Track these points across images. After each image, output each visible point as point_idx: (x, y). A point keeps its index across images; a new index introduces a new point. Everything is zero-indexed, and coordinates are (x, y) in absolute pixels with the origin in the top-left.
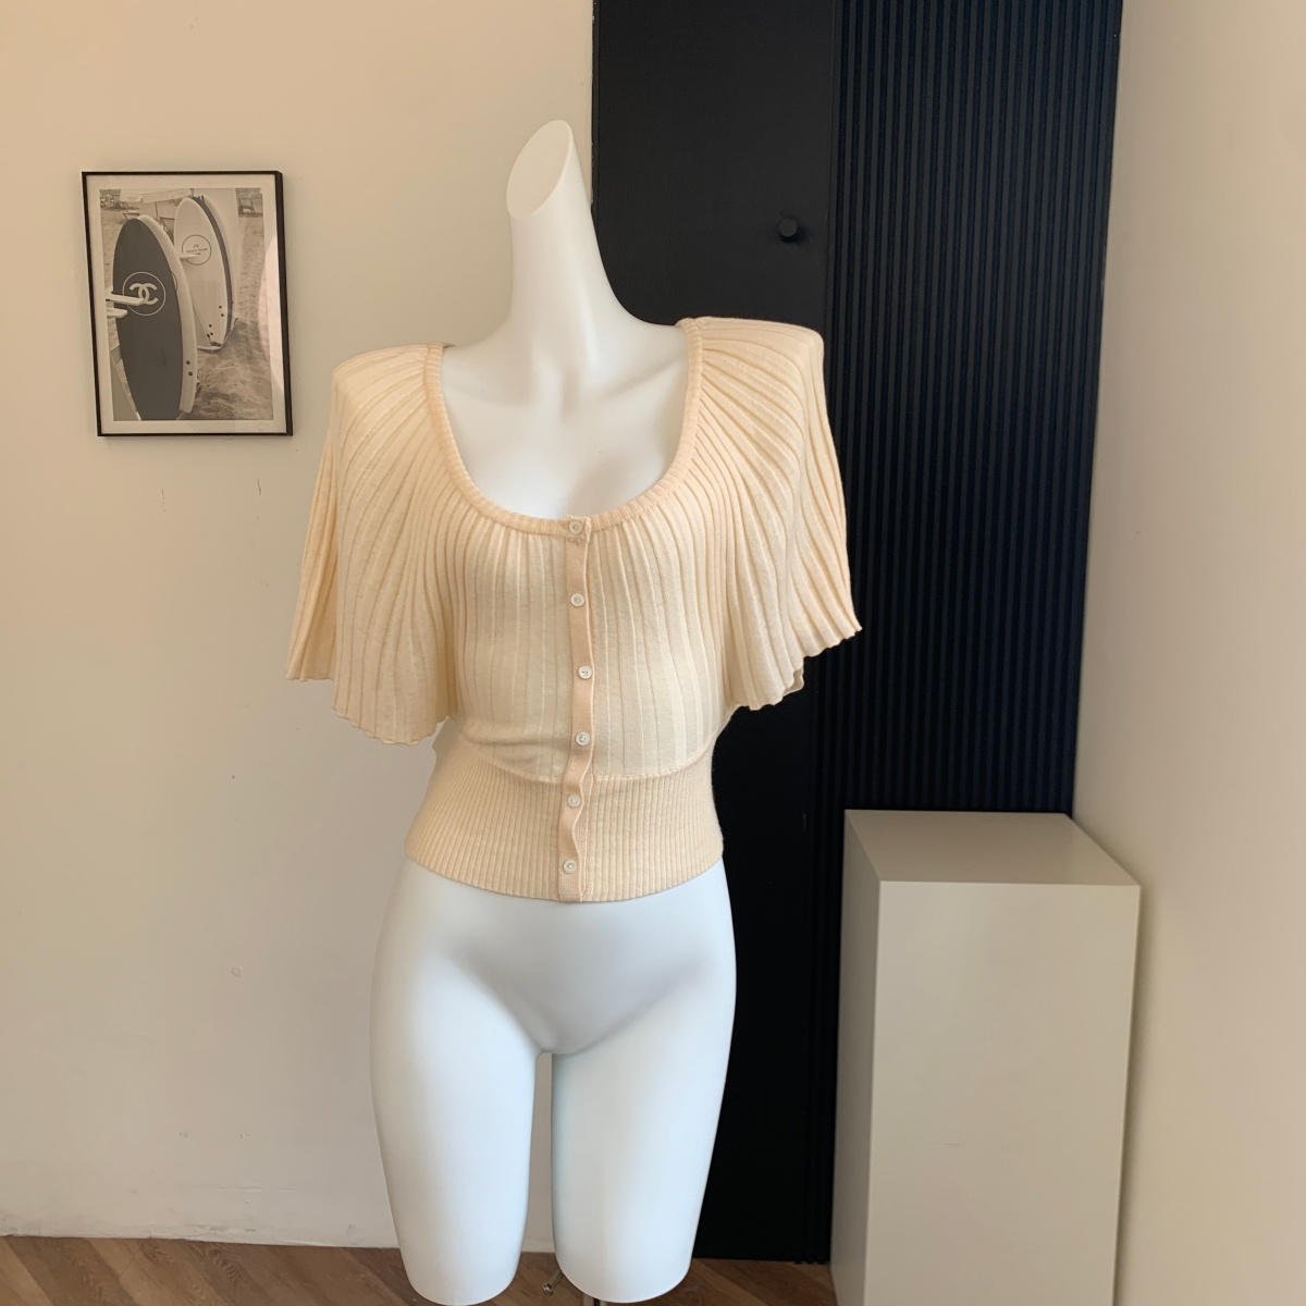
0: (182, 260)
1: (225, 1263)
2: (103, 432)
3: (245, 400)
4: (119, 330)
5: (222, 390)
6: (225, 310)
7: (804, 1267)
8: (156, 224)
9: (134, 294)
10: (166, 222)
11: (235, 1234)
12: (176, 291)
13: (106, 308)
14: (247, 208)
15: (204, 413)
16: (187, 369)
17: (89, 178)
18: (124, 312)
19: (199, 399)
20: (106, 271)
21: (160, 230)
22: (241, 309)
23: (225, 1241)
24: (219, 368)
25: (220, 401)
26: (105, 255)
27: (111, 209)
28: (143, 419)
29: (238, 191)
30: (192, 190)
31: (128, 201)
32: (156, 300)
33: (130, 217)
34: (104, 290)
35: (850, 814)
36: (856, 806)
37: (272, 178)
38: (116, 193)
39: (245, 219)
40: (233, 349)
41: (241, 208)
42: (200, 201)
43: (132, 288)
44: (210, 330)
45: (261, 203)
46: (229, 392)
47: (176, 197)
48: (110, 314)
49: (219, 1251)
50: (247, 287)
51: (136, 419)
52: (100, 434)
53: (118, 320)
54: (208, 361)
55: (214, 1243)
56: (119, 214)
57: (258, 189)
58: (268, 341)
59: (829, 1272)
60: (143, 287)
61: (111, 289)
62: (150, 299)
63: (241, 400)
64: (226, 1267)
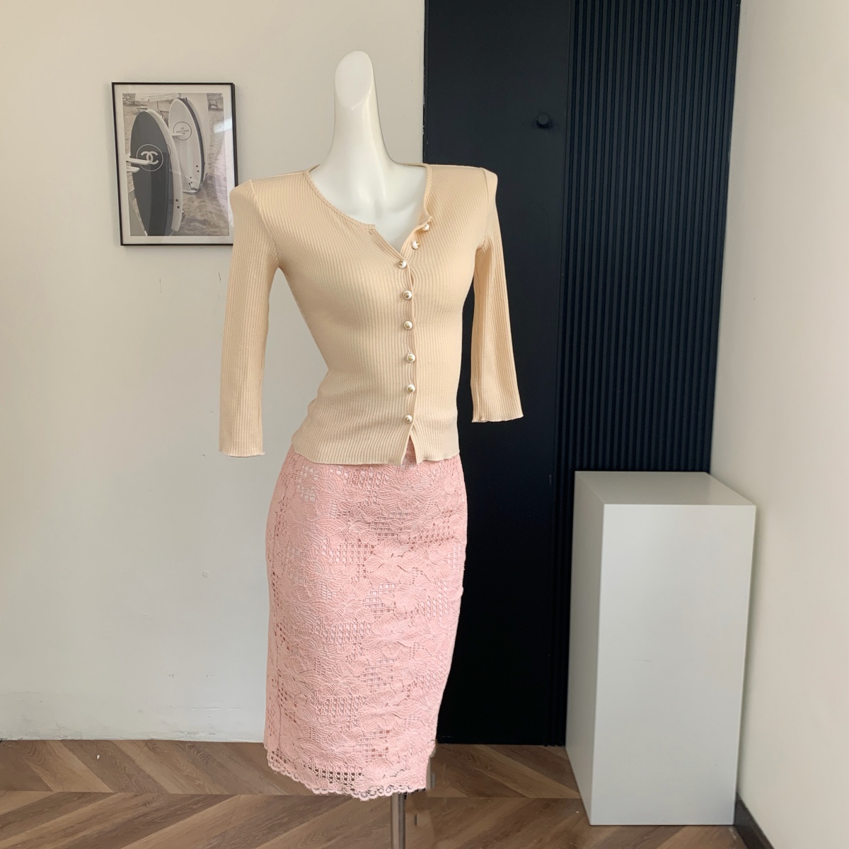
0: (173, 137)
1: (198, 752)
2: (124, 243)
3: (212, 224)
4: (134, 180)
5: (199, 217)
6: (200, 169)
7: (549, 748)
8: (158, 115)
9: (144, 158)
10: (164, 114)
11: (203, 737)
12: (169, 156)
13: (126, 166)
14: (214, 105)
15: (187, 232)
16: (176, 204)
17: (116, 86)
18: (138, 169)
19: (183, 223)
20: (126, 143)
21: (160, 119)
22: (210, 168)
23: (196, 740)
24: (196, 203)
25: (197, 224)
26: (126, 134)
27: (130, 105)
28: (149, 235)
29: (208, 95)
30: (180, 94)
31: (140, 100)
32: (157, 162)
33: (141, 111)
34: (125, 156)
35: (578, 474)
36: (581, 469)
37: (229, 87)
38: (132, 96)
39: (212, 112)
40: (204, 192)
41: (210, 105)
42: (185, 101)
43: (142, 154)
44: (191, 180)
45: (222, 103)
46: (202, 219)
47: (170, 99)
48: (129, 170)
49: (193, 745)
50: (213, 154)
51: (145, 235)
52: (122, 244)
53: (134, 174)
54: (189, 199)
55: (190, 742)
56: (135, 109)
57: (221, 94)
58: (226, 187)
59: (565, 751)
60: (149, 153)
61: (129, 154)
62: (153, 161)
63: (209, 224)
64: (199, 754)
